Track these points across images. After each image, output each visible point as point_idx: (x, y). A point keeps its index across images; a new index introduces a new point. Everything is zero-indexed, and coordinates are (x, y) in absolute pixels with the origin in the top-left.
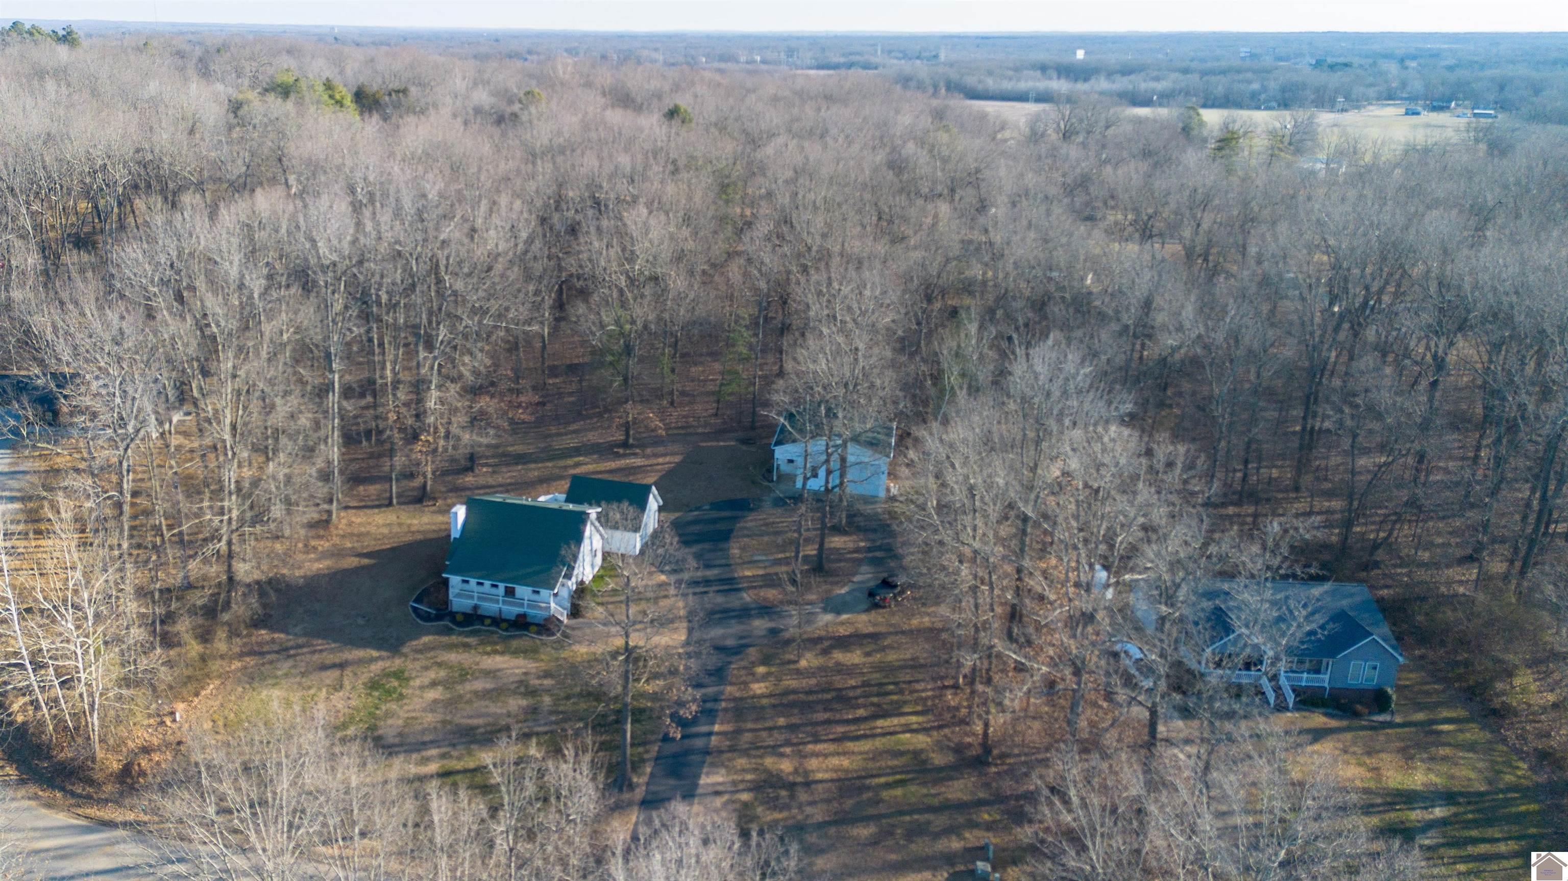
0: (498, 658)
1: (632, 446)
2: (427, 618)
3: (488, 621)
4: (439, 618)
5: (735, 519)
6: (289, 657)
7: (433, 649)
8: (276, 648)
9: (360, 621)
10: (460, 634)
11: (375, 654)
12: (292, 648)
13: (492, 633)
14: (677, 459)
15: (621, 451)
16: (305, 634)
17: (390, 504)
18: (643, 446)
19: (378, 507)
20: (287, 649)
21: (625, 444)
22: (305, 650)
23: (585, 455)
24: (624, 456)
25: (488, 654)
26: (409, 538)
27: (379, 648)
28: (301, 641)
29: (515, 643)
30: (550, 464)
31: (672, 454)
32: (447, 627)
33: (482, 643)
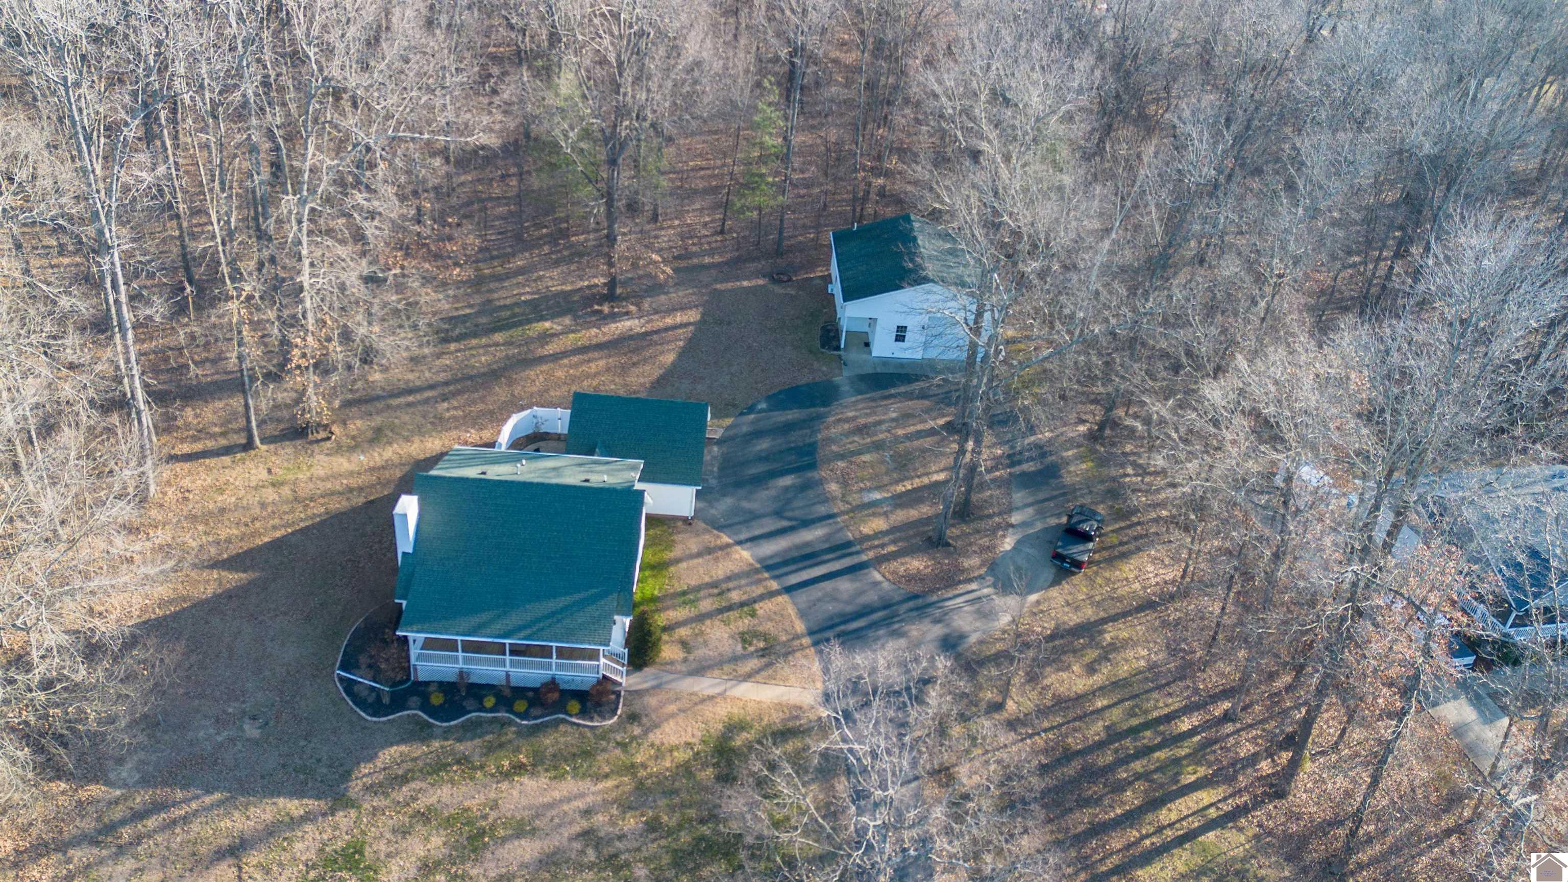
0: (528, 782)
1: (620, 298)
2: (377, 707)
3: (490, 702)
4: (398, 702)
5: (810, 423)
6: (121, 850)
7: (404, 780)
8: (88, 825)
9: (251, 731)
10: (446, 735)
11: (294, 807)
12: (123, 822)
13: (505, 724)
14: (693, 316)
15: (606, 309)
16: (146, 781)
17: (249, 446)
18: (636, 297)
19: (227, 451)
20: (111, 828)
21: (610, 297)
22: (152, 823)
23: (552, 317)
24: (613, 317)
25: (507, 775)
26: (301, 518)
27: (299, 793)
28: (141, 798)
29: (548, 741)
30: (499, 337)
31: (683, 308)
32: (414, 719)
33: (490, 749)
